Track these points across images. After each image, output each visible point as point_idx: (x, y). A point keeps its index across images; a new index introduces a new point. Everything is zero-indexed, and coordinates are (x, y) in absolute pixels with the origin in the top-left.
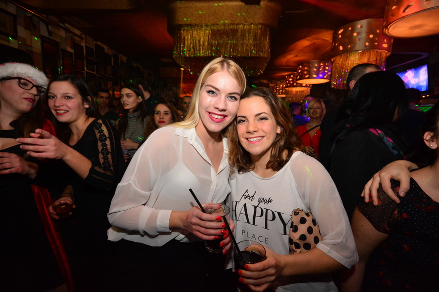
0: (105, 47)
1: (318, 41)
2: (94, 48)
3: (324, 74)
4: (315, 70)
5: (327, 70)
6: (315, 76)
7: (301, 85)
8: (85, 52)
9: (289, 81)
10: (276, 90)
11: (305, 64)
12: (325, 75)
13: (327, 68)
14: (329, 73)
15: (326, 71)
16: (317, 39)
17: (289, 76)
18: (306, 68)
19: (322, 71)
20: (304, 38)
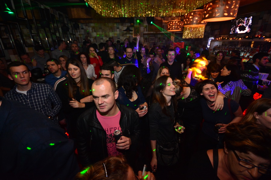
10: (170, 25)
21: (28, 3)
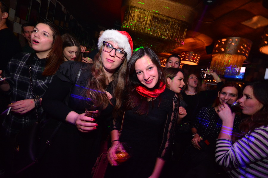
0: (62, 6)
1: (199, 41)
2: (55, 5)
4: (192, 57)
6: (192, 60)
8: (48, 6)
11: (187, 52)
12: (197, 61)
14: (199, 60)
18: (187, 55)
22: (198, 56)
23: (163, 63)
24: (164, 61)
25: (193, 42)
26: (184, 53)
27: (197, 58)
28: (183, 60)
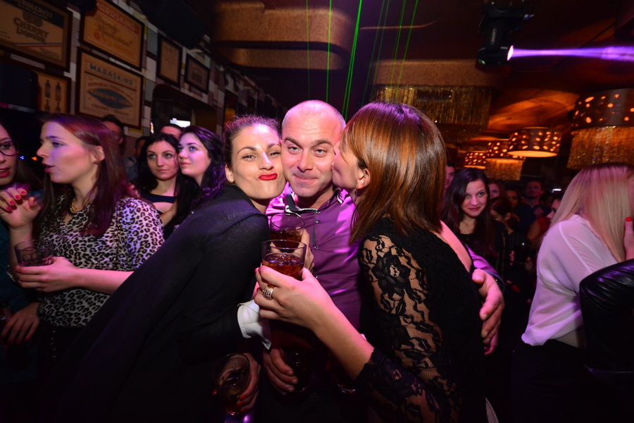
1: (548, 103)
3: (550, 146)
4: (538, 139)
5: (554, 141)
6: (537, 148)
7: (511, 157)
9: (493, 150)
10: (468, 158)
11: (523, 131)
12: (551, 148)
13: (556, 138)
14: (558, 145)
15: (554, 143)
16: (546, 101)
17: (494, 143)
18: (524, 137)
19: (549, 143)
20: (527, 99)
21: (217, 101)
22: (552, 136)
23: (475, 160)
24: (478, 156)
25: (535, 107)
26: (516, 134)
27: (551, 139)
28: (515, 149)
